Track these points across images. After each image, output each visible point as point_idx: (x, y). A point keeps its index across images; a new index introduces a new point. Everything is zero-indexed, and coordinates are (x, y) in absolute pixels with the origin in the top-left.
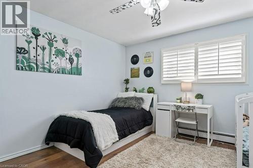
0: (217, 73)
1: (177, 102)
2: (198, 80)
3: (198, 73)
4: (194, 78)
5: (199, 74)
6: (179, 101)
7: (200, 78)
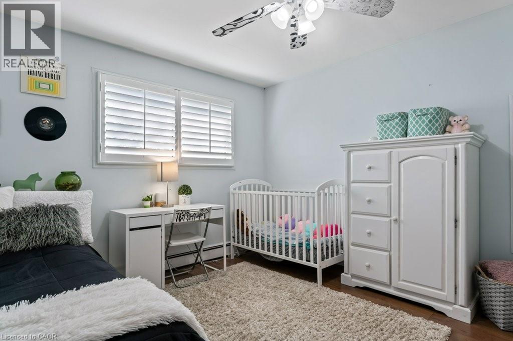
0: (207, 150)
1: (145, 207)
2: (182, 159)
3: (181, 146)
4: (174, 155)
5: (184, 148)
6: (148, 203)
7: (184, 155)
